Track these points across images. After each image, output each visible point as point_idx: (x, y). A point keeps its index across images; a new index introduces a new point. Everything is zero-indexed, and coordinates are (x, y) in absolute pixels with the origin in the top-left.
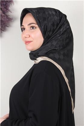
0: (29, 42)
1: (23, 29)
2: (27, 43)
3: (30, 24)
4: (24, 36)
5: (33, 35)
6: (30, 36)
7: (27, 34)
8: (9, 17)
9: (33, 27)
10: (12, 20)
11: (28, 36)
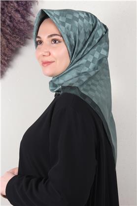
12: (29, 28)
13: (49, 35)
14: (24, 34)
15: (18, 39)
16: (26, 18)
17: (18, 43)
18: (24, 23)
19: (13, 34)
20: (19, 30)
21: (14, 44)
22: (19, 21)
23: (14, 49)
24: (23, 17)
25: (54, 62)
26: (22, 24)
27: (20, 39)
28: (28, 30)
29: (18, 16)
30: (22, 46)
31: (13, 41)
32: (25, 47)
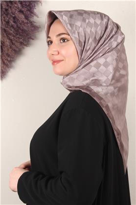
0: (59, 61)
1: (50, 43)
2: (55, 64)
3: (59, 35)
4: (50, 52)
5: (63, 52)
6: (59, 53)
7: (55, 50)
8: (35, 24)
9: (64, 40)
10: (40, 29)
11: (57, 53)
12: (33, 29)
13: (58, 34)
14: (27, 35)
15: (21, 40)
16: (30, 19)
17: (21, 43)
18: (27, 23)
19: (17, 34)
20: (22, 30)
21: (18, 44)
22: (23, 22)
23: (17, 49)
24: (27, 18)
25: (63, 60)
26: (26, 24)
27: (24, 40)
28: (32, 30)
29: (22, 17)
30: (25, 47)
31: (16, 41)
32: (28, 47)
